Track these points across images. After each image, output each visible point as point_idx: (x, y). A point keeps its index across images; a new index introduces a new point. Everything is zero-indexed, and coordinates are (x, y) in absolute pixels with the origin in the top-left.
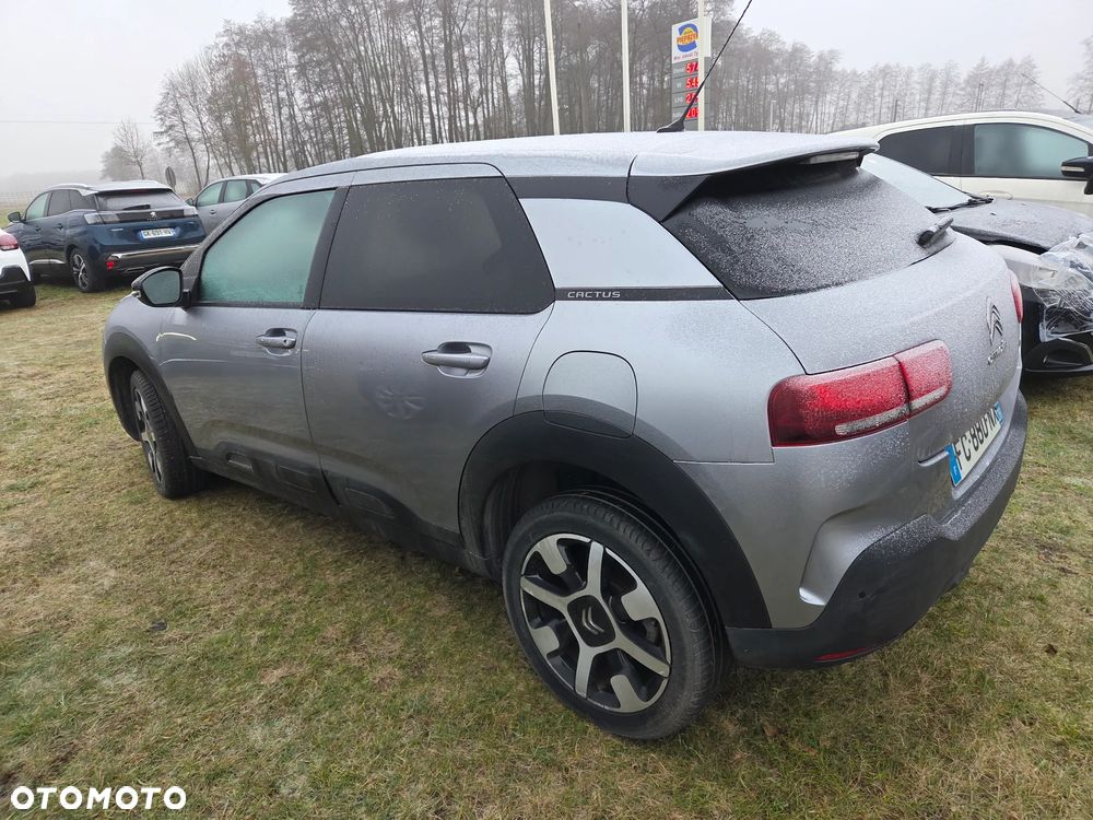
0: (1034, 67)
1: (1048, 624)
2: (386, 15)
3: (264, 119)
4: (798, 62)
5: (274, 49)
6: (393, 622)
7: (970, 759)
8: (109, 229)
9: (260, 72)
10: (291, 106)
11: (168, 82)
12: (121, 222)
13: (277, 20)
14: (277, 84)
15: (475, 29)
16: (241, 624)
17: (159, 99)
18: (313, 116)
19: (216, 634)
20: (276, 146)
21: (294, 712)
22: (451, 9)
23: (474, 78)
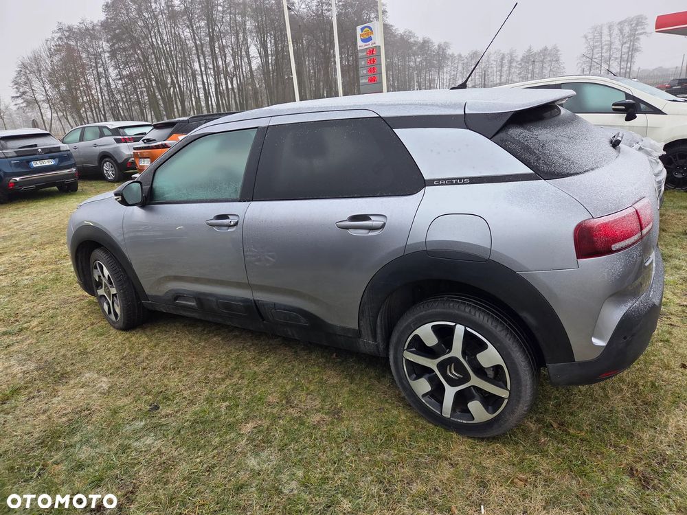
0: (558, 51)
1: (676, 353)
2: (169, 18)
3: (89, 87)
4: (427, 48)
5: (94, 41)
6: (308, 389)
7: (666, 426)
8: (10, 162)
9: (84, 55)
10: (107, 77)
11: (21, 63)
12: (17, 157)
13: (95, 22)
14: (96, 63)
15: (228, 28)
16: (209, 400)
17: (15, 74)
18: (122, 84)
19: (196, 408)
20: (98, 104)
21: (271, 446)
22: (212, 14)
23: (229, 59)
